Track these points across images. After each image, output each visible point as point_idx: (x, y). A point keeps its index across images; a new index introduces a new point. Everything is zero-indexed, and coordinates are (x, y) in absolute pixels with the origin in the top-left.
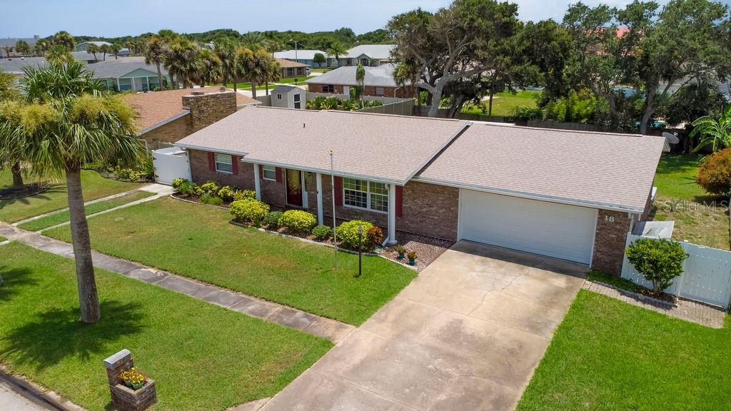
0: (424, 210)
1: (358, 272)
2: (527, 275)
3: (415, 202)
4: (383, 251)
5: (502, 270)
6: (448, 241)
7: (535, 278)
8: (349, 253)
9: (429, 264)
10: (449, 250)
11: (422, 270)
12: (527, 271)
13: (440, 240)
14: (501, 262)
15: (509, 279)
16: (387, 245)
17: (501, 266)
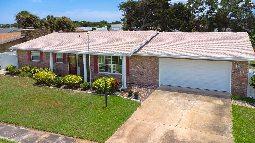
0: (141, 71)
1: (105, 105)
2: (200, 99)
3: (136, 67)
4: (120, 93)
5: (186, 98)
6: (155, 86)
7: (205, 101)
8: (101, 95)
9: (146, 98)
10: (156, 90)
11: (143, 101)
12: (200, 98)
13: (150, 86)
14: (184, 94)
15: (192, 102)
16: (122, 90)
17: (185, 96)
